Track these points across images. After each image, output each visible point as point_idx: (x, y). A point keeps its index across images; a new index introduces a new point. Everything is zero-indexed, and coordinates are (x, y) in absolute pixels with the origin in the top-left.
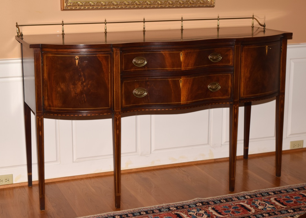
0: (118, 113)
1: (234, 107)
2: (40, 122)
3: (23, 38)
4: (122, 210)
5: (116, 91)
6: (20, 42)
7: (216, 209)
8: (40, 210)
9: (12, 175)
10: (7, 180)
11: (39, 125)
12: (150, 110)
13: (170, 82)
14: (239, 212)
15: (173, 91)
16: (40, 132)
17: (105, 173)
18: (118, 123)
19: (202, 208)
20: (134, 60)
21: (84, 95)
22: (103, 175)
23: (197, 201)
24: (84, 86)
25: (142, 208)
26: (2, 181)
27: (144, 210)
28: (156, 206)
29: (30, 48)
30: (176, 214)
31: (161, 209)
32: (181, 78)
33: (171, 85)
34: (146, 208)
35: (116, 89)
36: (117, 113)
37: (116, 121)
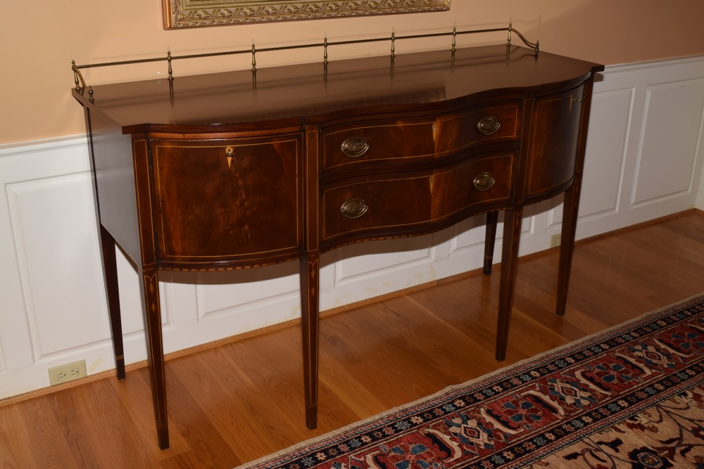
0: (314, 255)
1: (516, 215)
2: (151, 285)
3: (93, 100)
6: (82, 104)
7: (495, 413)
8: (159, 450)
9: (84, 363)
10: (74, 372)
11: (150, 292)
13: (412, 184)
14: (539, 418)
15: (416, 200)
16: (153, 305)
18: (313, 274)
19: (468, 413)
20: (344, 145)
21: (246, 227)
22: (253, 336)
23: (452, 395)
24: (247, 209)
26: (65, 375)
27: (363, 429)
28: (382, 415)
29: (124, 133)
30: (429, 435)
31: (396, 424)
32: (432, 174)
33: (414, 190)
36: (311, 256)
37: (310, 271)
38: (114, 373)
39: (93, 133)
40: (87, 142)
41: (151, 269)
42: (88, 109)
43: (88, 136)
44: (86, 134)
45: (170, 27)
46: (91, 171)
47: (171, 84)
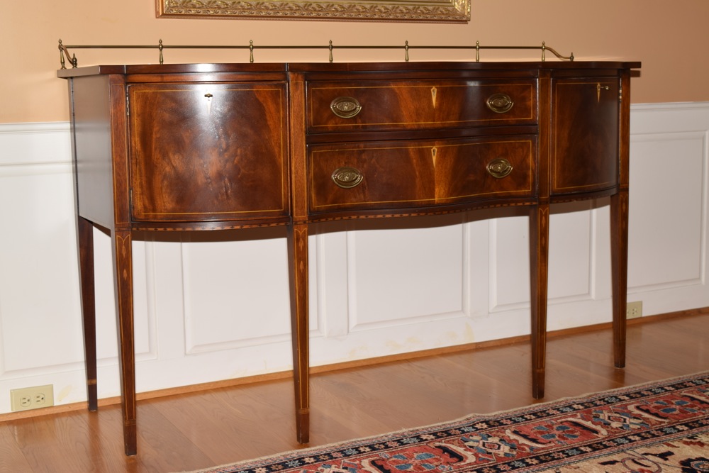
0: (302, 223)
1: (541, 212)
2: (124, 247)
4: (315, 446)
5: (297, 172)
6: (68, 78)
7: (522, 433)
8: (125, 455)
9: (51, 387)
10: (40, 399)
11: (122, 255)
12: (369, 217)
13: (412, 154)
14: (575, 436)
15: (417, 173)
17: (254, 377)
18: (301, 245)
19: (491, 433)
20: (334, 104)
23: (475, 420)
24: (227, 161)
25: (359, 439)
26: (28, 400)
27: (363, 442)
28: (388, 434)
30: (440, 447)
31: (402, 439)
32: (434, 145)
33: (414, 161)
34: (367, 440)
35: (296, 168)
36: (299, 223)
37: (298, 240)
38: (85, 406)
41: (124, 229)
45: (163, 14)
46: (73, 162)
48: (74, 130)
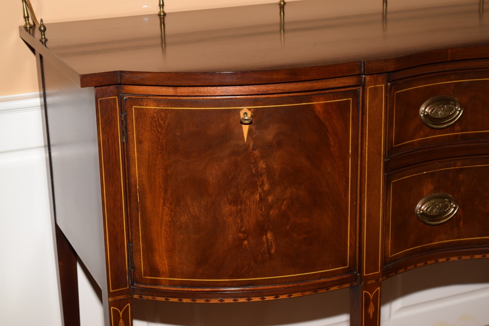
0: (374, 281)
2: (121, 321)
3: (46, 40)
5: (369, 215)
6: (33, 50)
18: (371, 310)
20: (425, 109)
21: (269, 235)
24: (270, 207)
29: (82, 86)
36: (369, 282)
37: (367, 305)
39: (47, 92)
40: (39, 104)
41: (122, 297)
42: (41, 57)
43: (40, 97)
44: (38, 93)
46: (45, 146)
47: (162, 22)
48: (45, 106)
